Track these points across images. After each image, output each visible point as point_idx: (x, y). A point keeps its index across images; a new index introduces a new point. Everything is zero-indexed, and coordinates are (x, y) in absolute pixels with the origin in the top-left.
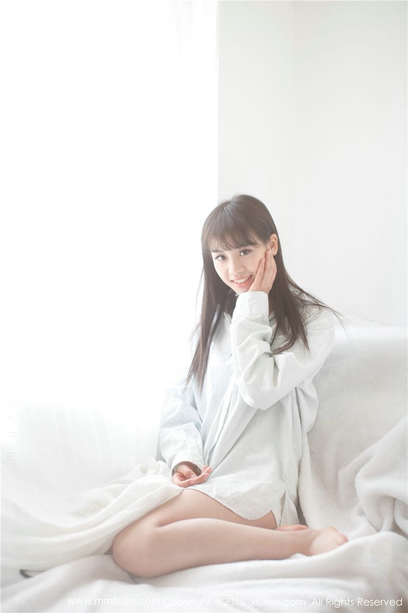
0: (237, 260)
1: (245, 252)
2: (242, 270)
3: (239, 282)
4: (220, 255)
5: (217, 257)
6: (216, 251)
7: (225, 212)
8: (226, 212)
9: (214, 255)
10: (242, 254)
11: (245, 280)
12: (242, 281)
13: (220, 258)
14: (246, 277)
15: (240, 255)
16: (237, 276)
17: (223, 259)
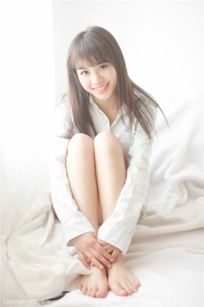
0: (97, 73)
1: (103, 67)
2: (101, 80)
3: (99, 89)
4: (84, 71)
5: (82, 73)
6: (81, 68)
7: (85, 39)
8: (87, 39)
9: (79, 72)
10: (101, 69)
11: (104, 87)
12: (102, 88)
13: (84, 73)
14: (105, 85)
15: (100, 70)
16: (98, 85)
17: (86, 74)
